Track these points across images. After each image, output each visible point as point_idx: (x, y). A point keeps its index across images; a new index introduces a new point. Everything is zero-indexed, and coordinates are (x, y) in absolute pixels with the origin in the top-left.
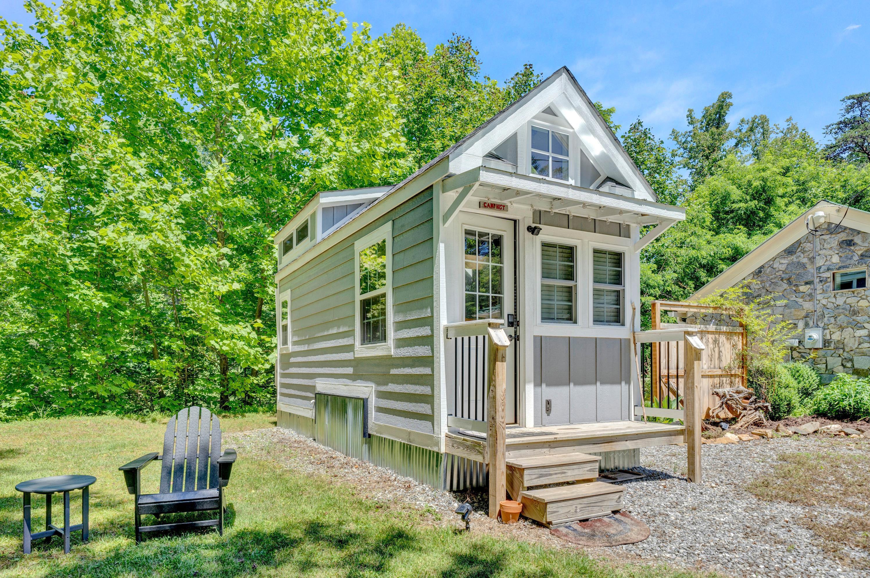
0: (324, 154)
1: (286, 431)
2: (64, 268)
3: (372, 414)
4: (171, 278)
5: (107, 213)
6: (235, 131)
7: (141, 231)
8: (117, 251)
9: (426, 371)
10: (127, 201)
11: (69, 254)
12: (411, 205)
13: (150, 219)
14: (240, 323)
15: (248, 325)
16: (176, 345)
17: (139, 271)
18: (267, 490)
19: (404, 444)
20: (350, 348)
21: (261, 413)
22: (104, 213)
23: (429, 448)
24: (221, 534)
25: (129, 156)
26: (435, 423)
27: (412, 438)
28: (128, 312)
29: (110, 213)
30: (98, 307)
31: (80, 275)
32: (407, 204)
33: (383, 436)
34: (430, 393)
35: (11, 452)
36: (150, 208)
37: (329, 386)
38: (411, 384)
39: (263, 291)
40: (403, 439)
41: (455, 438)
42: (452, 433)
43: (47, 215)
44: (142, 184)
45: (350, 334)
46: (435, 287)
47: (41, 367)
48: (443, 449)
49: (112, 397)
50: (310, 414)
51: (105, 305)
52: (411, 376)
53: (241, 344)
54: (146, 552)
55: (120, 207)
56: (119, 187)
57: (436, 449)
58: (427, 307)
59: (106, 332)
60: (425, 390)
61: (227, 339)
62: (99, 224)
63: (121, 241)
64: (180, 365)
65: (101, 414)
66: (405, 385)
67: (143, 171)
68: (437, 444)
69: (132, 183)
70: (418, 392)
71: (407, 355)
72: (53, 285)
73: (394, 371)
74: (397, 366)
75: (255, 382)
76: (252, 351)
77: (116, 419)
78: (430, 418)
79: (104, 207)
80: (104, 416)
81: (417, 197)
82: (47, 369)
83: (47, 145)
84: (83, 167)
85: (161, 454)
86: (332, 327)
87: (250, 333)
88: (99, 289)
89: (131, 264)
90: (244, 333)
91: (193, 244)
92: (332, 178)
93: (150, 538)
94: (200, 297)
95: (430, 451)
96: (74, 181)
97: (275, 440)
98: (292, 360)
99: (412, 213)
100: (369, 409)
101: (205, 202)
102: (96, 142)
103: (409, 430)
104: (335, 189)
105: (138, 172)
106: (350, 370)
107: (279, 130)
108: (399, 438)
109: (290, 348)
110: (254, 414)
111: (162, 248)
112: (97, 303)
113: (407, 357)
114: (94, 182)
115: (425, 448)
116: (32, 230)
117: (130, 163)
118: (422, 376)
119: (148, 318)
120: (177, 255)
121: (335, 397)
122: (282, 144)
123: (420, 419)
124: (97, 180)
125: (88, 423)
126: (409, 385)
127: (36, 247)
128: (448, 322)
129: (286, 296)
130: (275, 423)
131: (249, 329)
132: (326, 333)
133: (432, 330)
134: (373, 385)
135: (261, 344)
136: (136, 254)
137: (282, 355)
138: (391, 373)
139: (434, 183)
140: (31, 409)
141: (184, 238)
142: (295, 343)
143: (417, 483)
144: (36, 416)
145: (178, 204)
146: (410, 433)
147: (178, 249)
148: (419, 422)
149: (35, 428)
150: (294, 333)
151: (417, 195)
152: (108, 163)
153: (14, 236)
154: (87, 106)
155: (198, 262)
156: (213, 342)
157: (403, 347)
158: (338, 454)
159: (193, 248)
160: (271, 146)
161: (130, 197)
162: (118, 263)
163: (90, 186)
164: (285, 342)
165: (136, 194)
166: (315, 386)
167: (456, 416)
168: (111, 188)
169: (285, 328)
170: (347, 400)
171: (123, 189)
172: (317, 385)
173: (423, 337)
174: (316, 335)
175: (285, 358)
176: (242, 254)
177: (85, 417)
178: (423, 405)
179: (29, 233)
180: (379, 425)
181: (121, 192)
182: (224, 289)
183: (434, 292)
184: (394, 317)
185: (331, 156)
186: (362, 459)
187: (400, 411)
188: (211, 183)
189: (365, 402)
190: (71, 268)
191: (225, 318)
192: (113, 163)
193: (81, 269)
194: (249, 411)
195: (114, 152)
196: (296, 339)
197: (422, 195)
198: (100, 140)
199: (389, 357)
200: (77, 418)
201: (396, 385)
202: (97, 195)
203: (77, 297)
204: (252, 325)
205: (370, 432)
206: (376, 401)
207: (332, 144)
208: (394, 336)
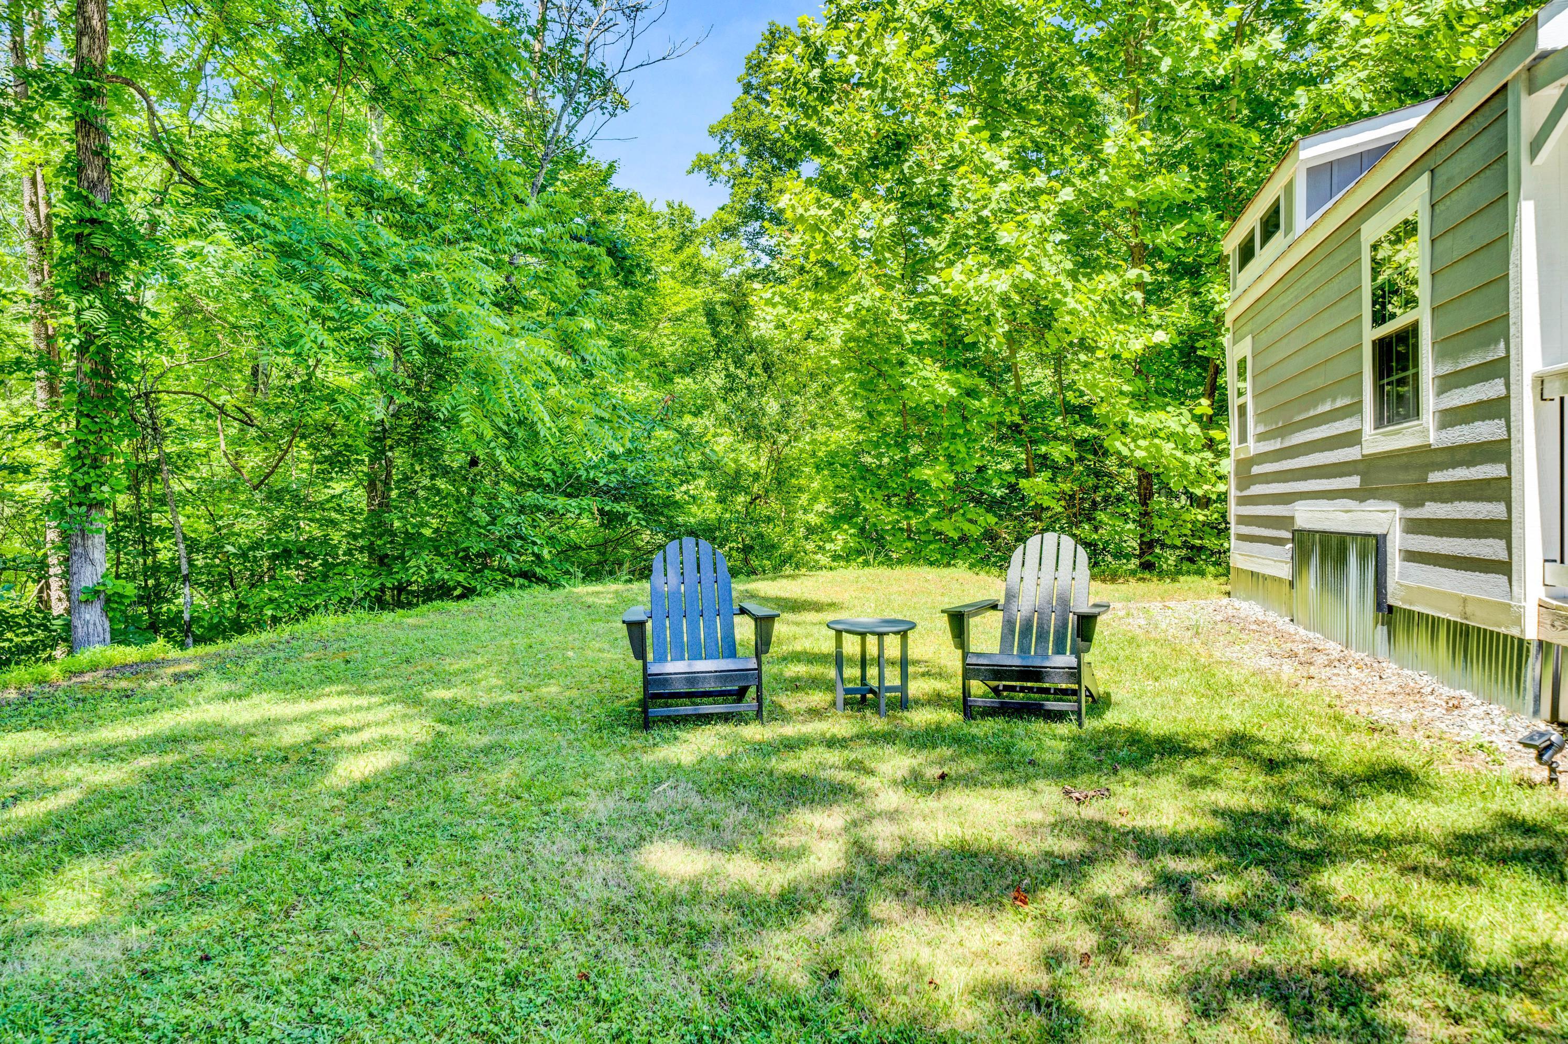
0: (1341, 48)
1: (1245, 605)
2: (898, 339)
3: (1395, 565)
4: (1049, 336)
5: (953, 244)
6: (1156, 52)
7: (1002, 264)
8: (967, 303)
9: (1496, 470)
10: (981, 220)
11: (905, 317)
12: (1466, 133)
13: (1013, 243)
14: (1169, 409)
15: (1184, 410)
16: (1059, 452)
17: (1000, 331)
18: (1174, 683)
19: (1455, 623)
20: (1354, 438)
21: (1210, 577)
22: (949, 246)
23: (1503, 630)
24: (1080, 725)
25: (984, 146)
26: (1514, 577)
27: (1469, 610)
28: (985, 400)
29: (955, 244)
30: (943, 396)
31: (918, 348)
32: (1458, 132)
33: (1416, 608)
34: (1503, 516)
35: (832, 605)
36: (1012, 225)
37: (1318, 515)
38: (1469, 500)
39: (1214, 345)
40: (1452, 612)
41: (1558, 608)
42: (1555, 598)
43: (878, 262)
44: (1004, 187)
45: (1355, 409)
46: (1512, 295)
47: (872, 492)
48: (1531, 633)
49: (964, 539)
50: (1284, 571)
51: (953, 392)
52: (1468, 483)
53: (1168, 447)
54: (974, 731)
55: (971, 232)
56: (968, 200)
57: (1515, 632)
58: (1497, 342)
59: (954, 436)
60: (1494, 510)
61: (1144, 438)
62: (943, 265)
63: (971, 285)
64: (1066, 487)
65: (948, 565)
66: (1456, 503)
67: (1005, 165)
68: (1518, 620)
69: (986, 189)
70: (1480, 517)
71: (1460, 441)
72: (885, 368)
73: (1435, 477)
74: (1442, 467)
75: (1201, 518)
76: (1192, 460)
77: (969, 574)
78: (1503, 568)
79: (948, 236)
80: (951, 569)
81: (1478, 115)
82: (879, 495)
83: (876, 157)
84: (919, 180)
85: (1002, 602)
86: (1323, 400)
87: (1185, 426)
88: (945, 368)
89: (988, 322)
90: (1174, 425)
91: (1084, 275)
92: (1358, 94)
93: (983, 718)
94: (1097, 365)
95: (1506, 636)
96: (910, 204)
97: (1219, 618)
98: (1256, 470)
99: (1469, 149)
100: (1389, 555)
101: (1104, 196)
102: (937, 136)
103: (1464, 594)
104: (1372, 115)
105: (997, 168)
106: (1354, 482)
107: (1250, 24)
108: (1446, 611)
109: (1253, 447)
110: (1196, 578)
111: (1033, 287)
112: (941, 390)
113: (1461, 446)
114: (935, 200)
115: (1496, 629)
116: (859, 288)
117: (986, 157)
118: (1488, 482)
119: (1016, 410)
120: (1058, 296)
121: (1325, 535)
122: (1247, 54)
123: (1486, 571)
124: (939, 195)
125: (930, 577)
126: (1464, 503)
127: (864, 312)
128: (1545, 365)
129: (1245, 348)
130: (1229, 594)
131: (1186, 417)
132: (1312, 413)
133: (1508, 386)
134: (1397, 508)
135: (1211, 444)
136: (994, 301)
137: (1239, 463)
138: (1430, 480)
139: (1509, 77)
140: (860, 553)
141: (1069, 266)
142: (1261, 437)
143: (1478, 702)
144: (866, 563)
145: (1055, 209)
146: (1465, 600)
147: (1058, 284)
148: (1483, 576)
149: (863, 579)
150: (1261, 417)
151: (1476, 110)
152: (953, 164)
153: (838, 300)
154: (926, 82)
155: (1090, 303)
156: (1118, 444)
157: (1453, 426)
158: (1332, 644)
159: (1084, 281)
160: (1227, 63)
161: (985, 213)
162: (969, 320)
163: (931, 206)
164: (1243, 438)
165: (993, 205)
166: (1293, 518)
167: (1562, 562)
168: (957, 205)
169: (1242, 409)
170: (1348, 538)
171: (974, 203)
172: (1297, 515)
173: (1490, 402)
174: (1297, 418)
175: (1244, 465)
176: (1178, 280)
177: (927, 569)
178: (1490, 541)
179: (855, 292)
180: (1407, 587)
181: (971, 207)
182: (1137, 346)
183: (1511, 306)
184: (1435, 367)
185: (1357, 48)
186: (1373, 654)
187: (1447, 557)
188: (1114, 160)
189: (1380, 542)
190: (908, 339)
191: (1142, 401)
192: (961, 163)
193: (919, 338)
194: (1188, 573)
195: (962, 146)
196: (1261, 429)
197: (1486, 108)
198: (943, 131)
199: (1426, 450)
200: (915, 568)
201: (1439, 505)
202: (939, 219)
203: (914, 383)
204: (1190, 411)
205: (1391, 601)
206: (1403, 540)
207: (1358, 22)
208: (1436, 404)
